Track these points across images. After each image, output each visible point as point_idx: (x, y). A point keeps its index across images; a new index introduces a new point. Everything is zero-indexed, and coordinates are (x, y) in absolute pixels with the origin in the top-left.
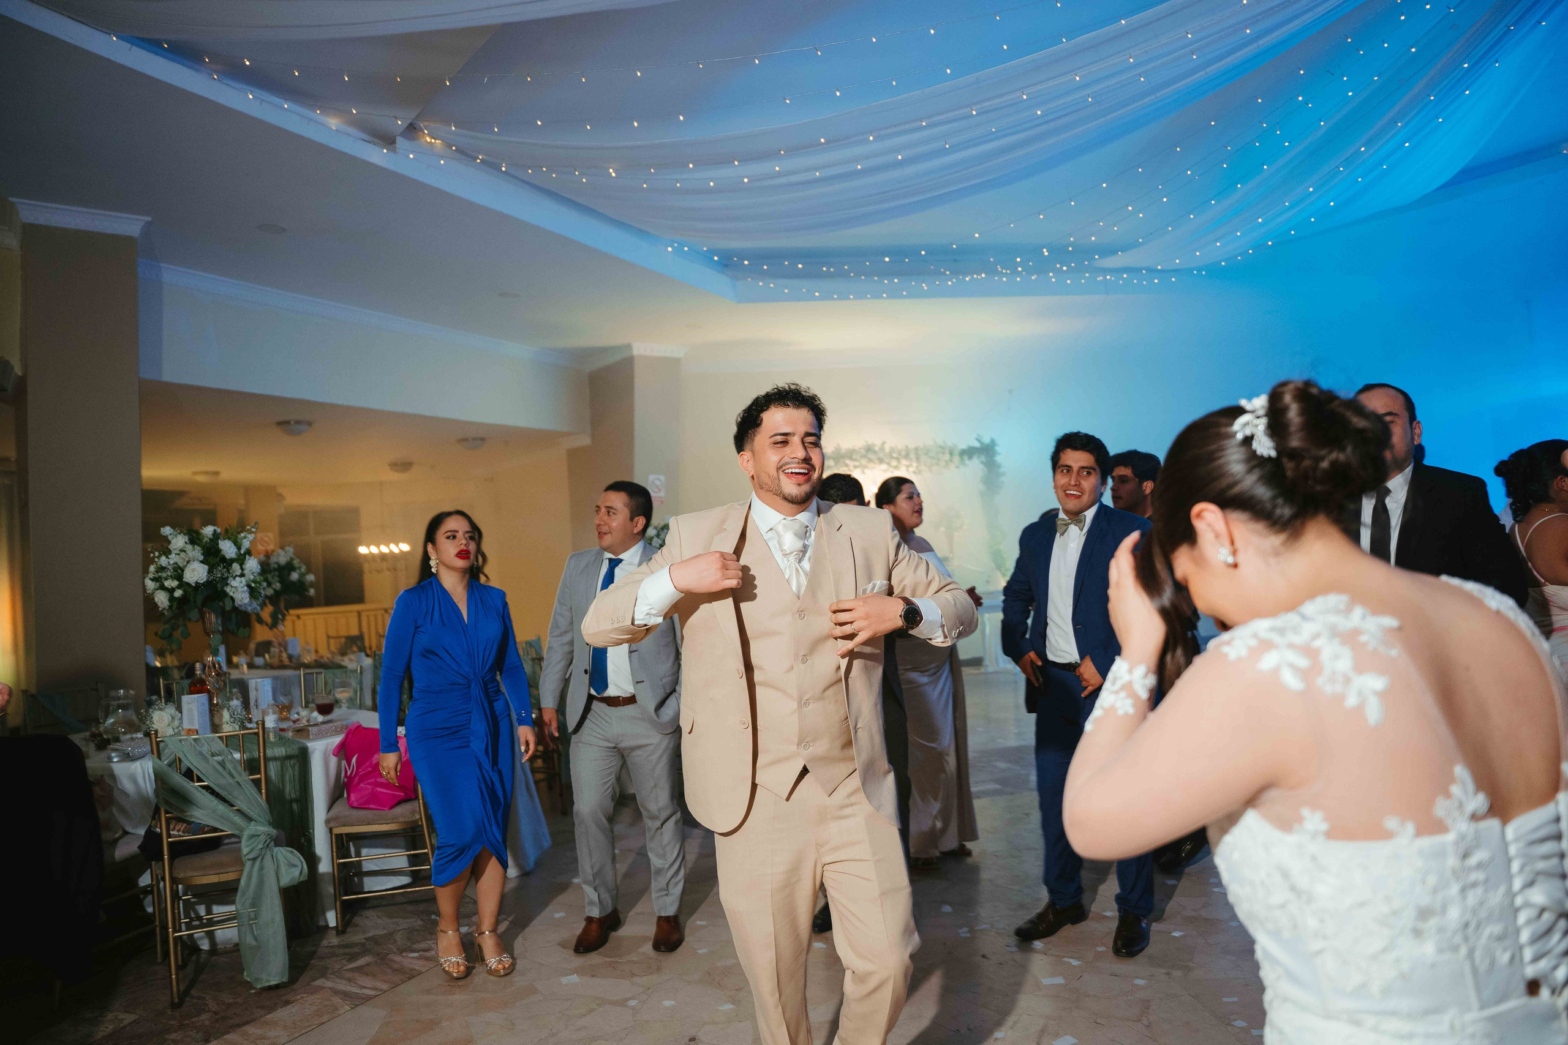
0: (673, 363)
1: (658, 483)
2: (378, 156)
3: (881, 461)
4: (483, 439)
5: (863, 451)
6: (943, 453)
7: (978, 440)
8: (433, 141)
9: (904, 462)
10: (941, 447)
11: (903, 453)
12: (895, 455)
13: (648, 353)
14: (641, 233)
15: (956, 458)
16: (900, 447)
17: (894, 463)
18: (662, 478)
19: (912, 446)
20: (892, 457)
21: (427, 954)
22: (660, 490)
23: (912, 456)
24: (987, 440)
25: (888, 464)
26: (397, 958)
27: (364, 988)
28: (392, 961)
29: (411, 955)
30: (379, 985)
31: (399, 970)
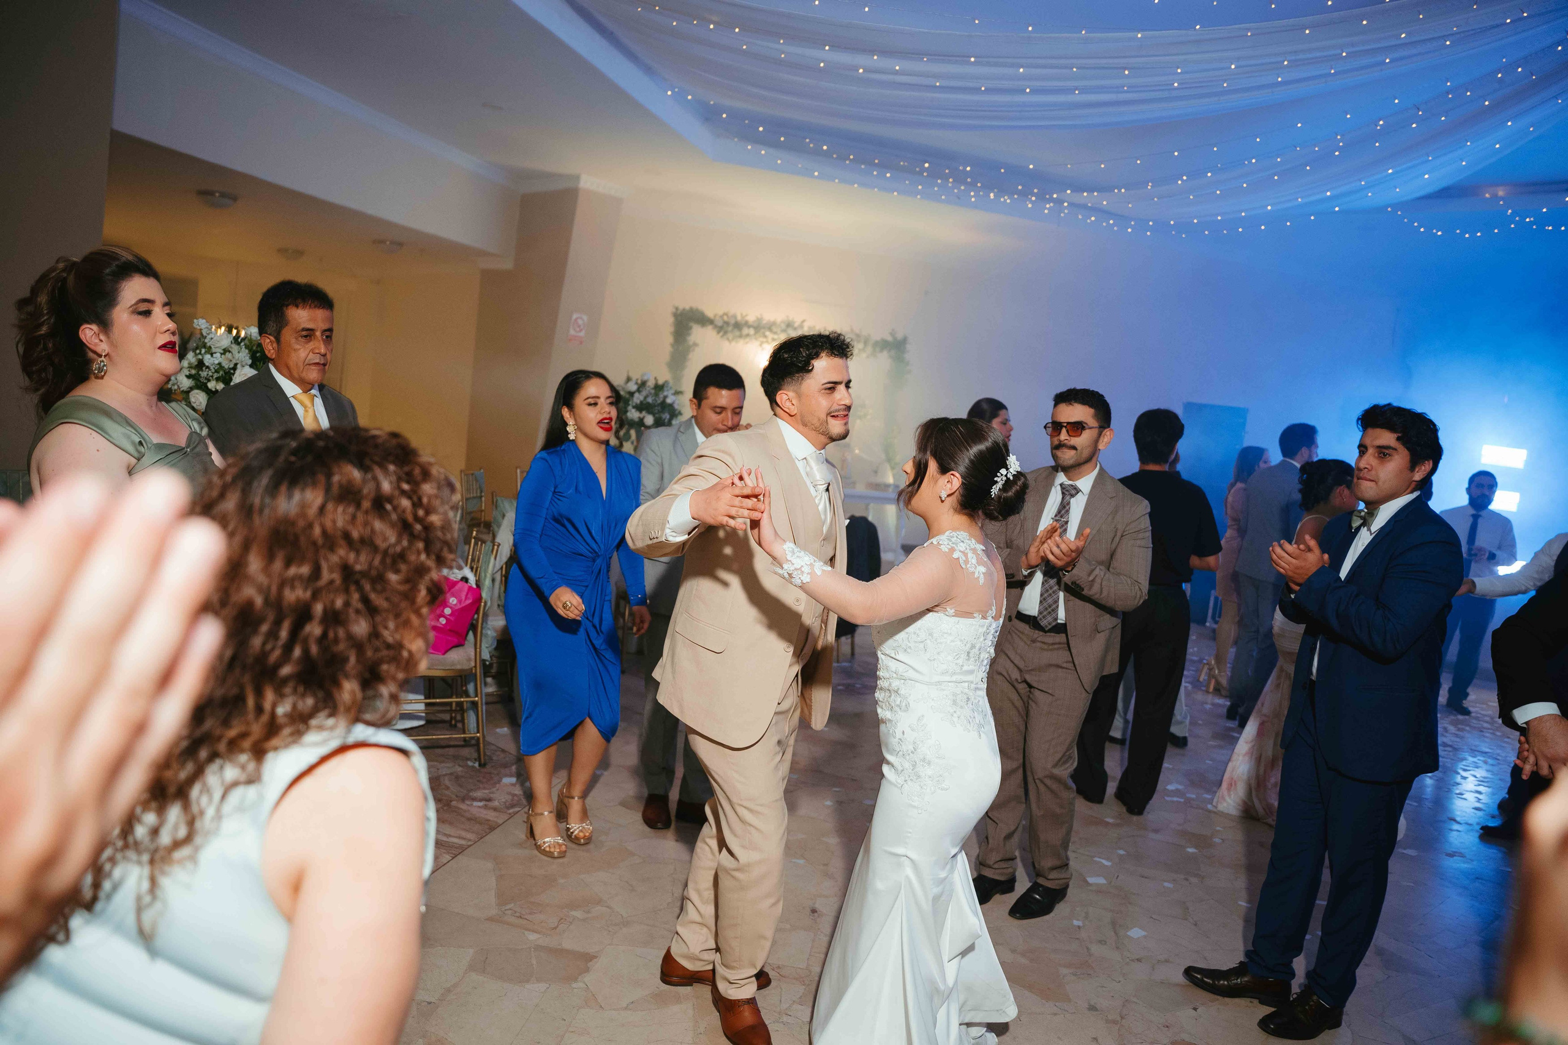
0: (616, 203)
1: (580, 322)
5: (783, 326)
7: (891, 334)
13: (594, 189)
15: (869, 349)
18: (585, 318)
21: (490, 804)
22: (581, 330)
24: (900, 336)
26: (463, 806)
27: (450, 836)
28: (459, 808)
29: (476, 804)
30: (463, 834)
31: (472, 819)
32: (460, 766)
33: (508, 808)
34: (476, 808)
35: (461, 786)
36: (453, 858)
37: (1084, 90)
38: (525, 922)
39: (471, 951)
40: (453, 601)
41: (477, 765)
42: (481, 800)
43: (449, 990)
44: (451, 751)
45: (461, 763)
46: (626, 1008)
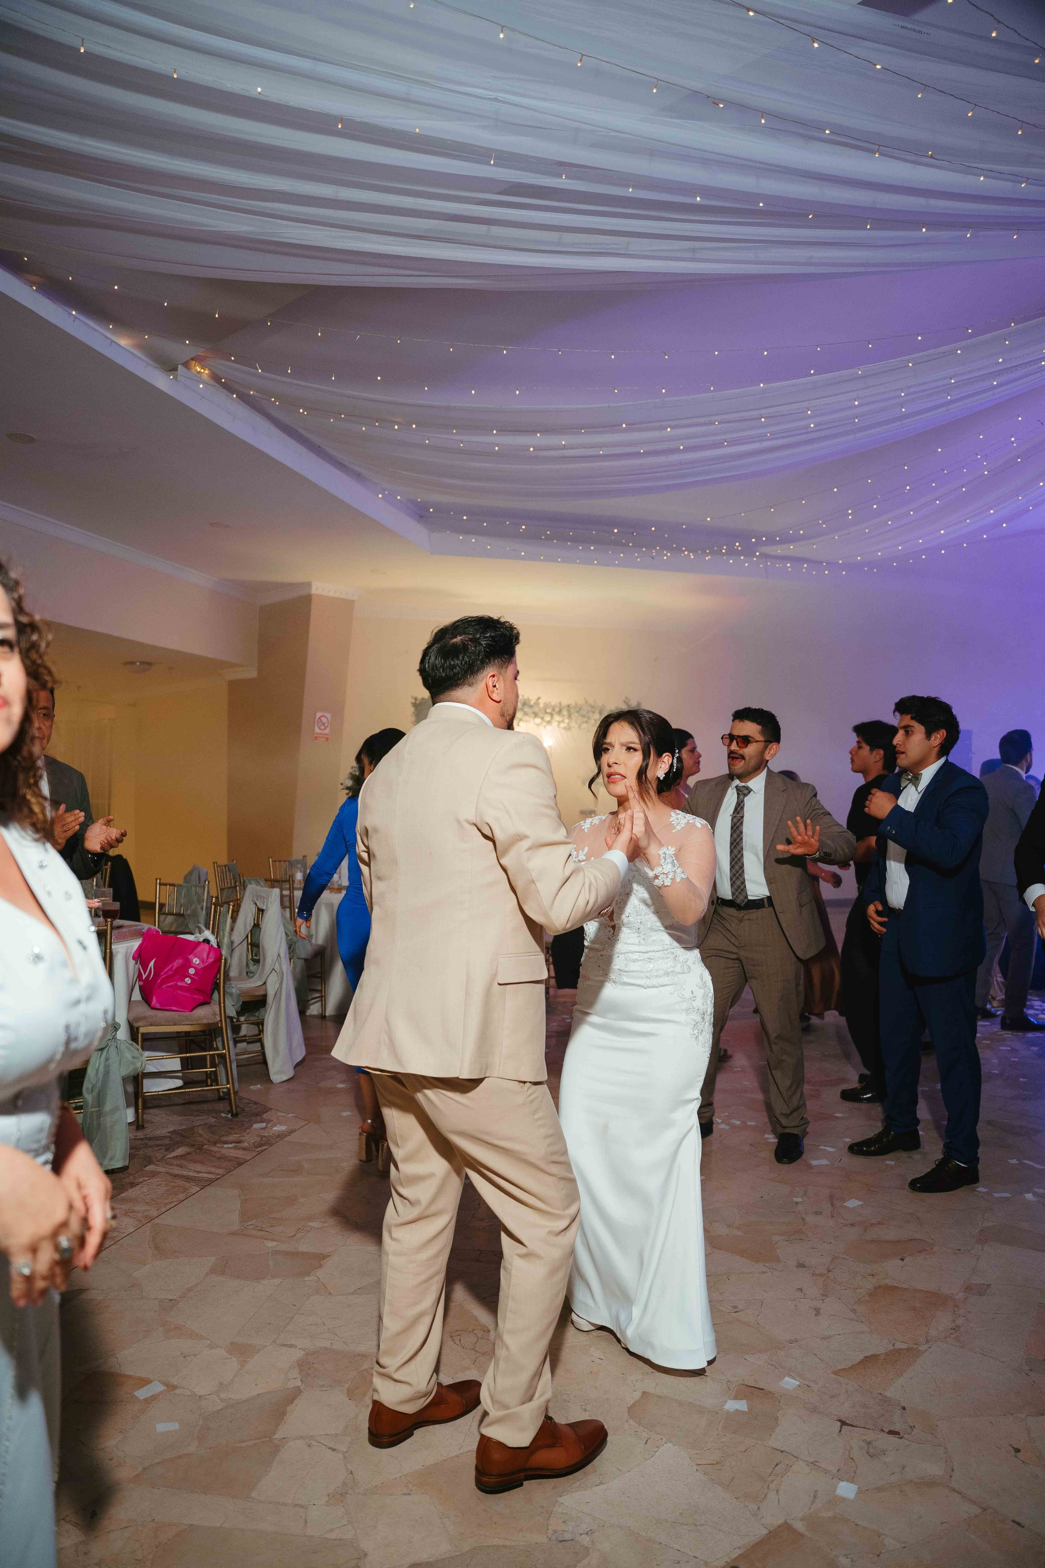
0: (348, 605)
1: (324, 720)
2: (161, 381)
3: (536, 715)
4: (150, 664)
6: (594, 712)
7: (625, 702)
8: (202, 371)
9: (557, 718)
10: (592, 706)
11: (557, 709)
12: (549, 711)
13: (325, 593)
14: (358, 477)
16: (553, 704)
17: (548, 718)
18: (329, 716)
19: (565, 703)
20: (546, 713)
22: (326, 728)
23: (565, 713)
25: (542, 718)
26: (214, 1149)
27: (200, 1172)
28: (210, 1150)
29: (226, 1146)
30: (213, 1170)
31: (223, 1158)
32: (213, 1117)
33: (256, 1147)
34: (228, 1150)
35: (213, 1133)
36: (202, 1189)
37: (732, 443)
38: (264, 1233)
39: (213, 1259)
40: (196, 961)
41: (229, 1116)
42: (231, 1143)
43: (190, 1290)
44: (205, 1106)
45: (214, 1115)
46: (353, 1293)
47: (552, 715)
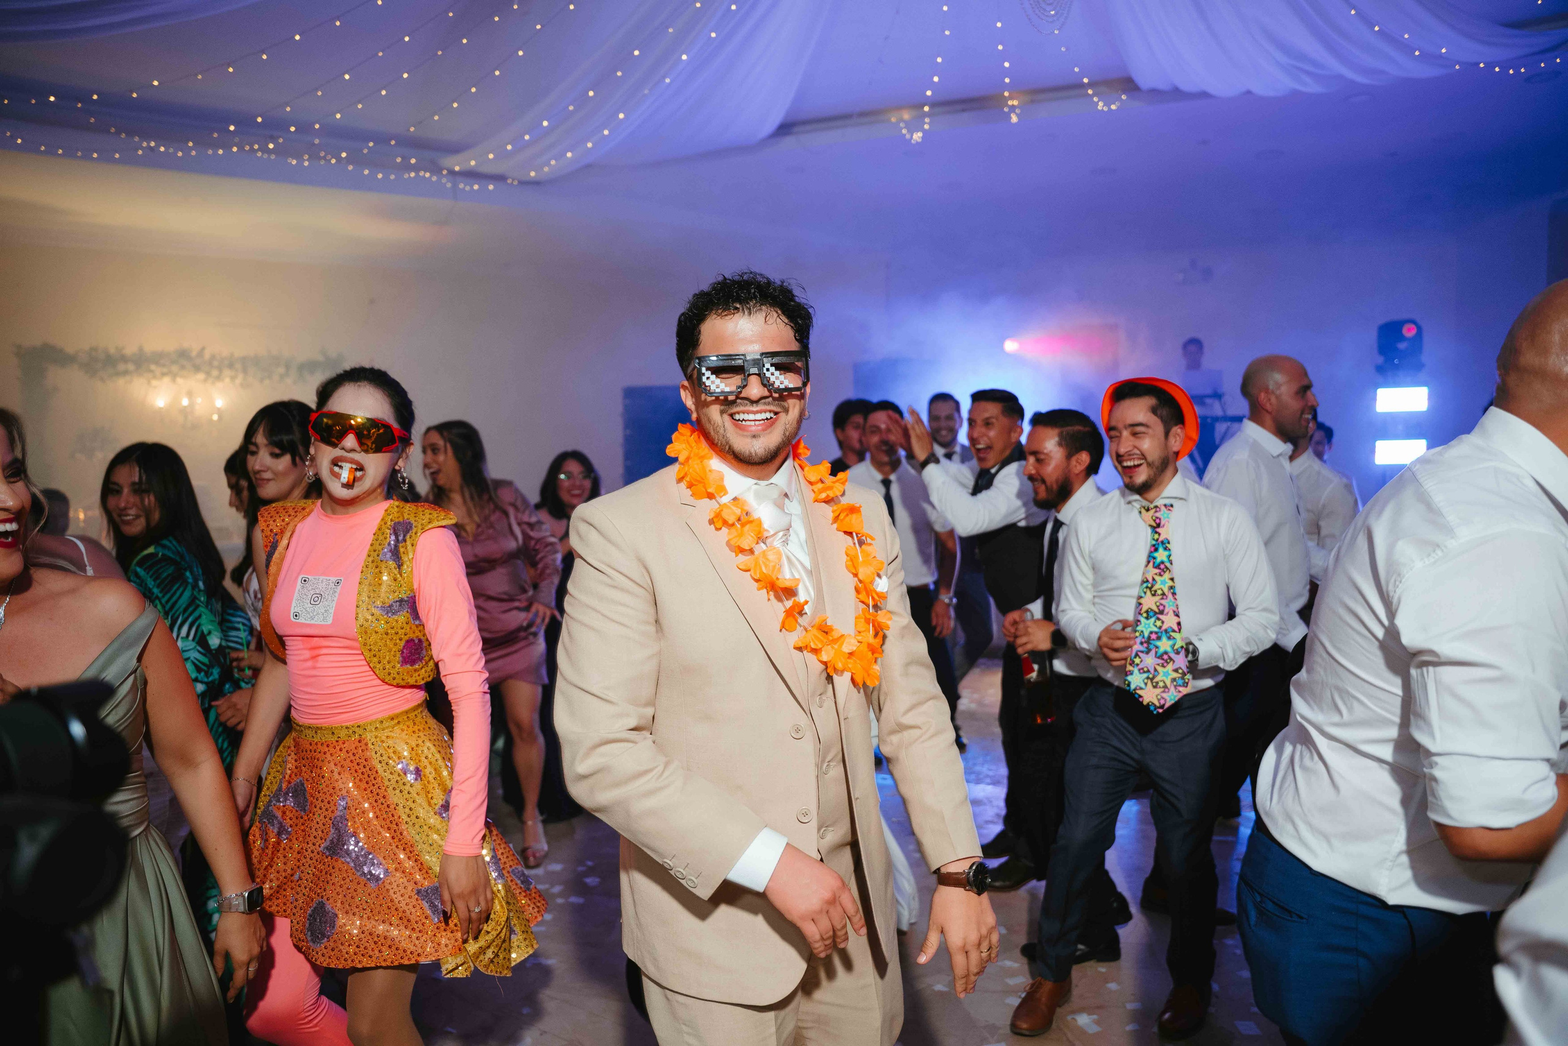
3: (197, 369)
6: (278, 365)
9: (227, 372)
10: (275, 358)
15: (293, 373)
16: (222, 353)
17: (215, 373)
23: (238, 366)
25: (208, 374)
47: (220, 369)
